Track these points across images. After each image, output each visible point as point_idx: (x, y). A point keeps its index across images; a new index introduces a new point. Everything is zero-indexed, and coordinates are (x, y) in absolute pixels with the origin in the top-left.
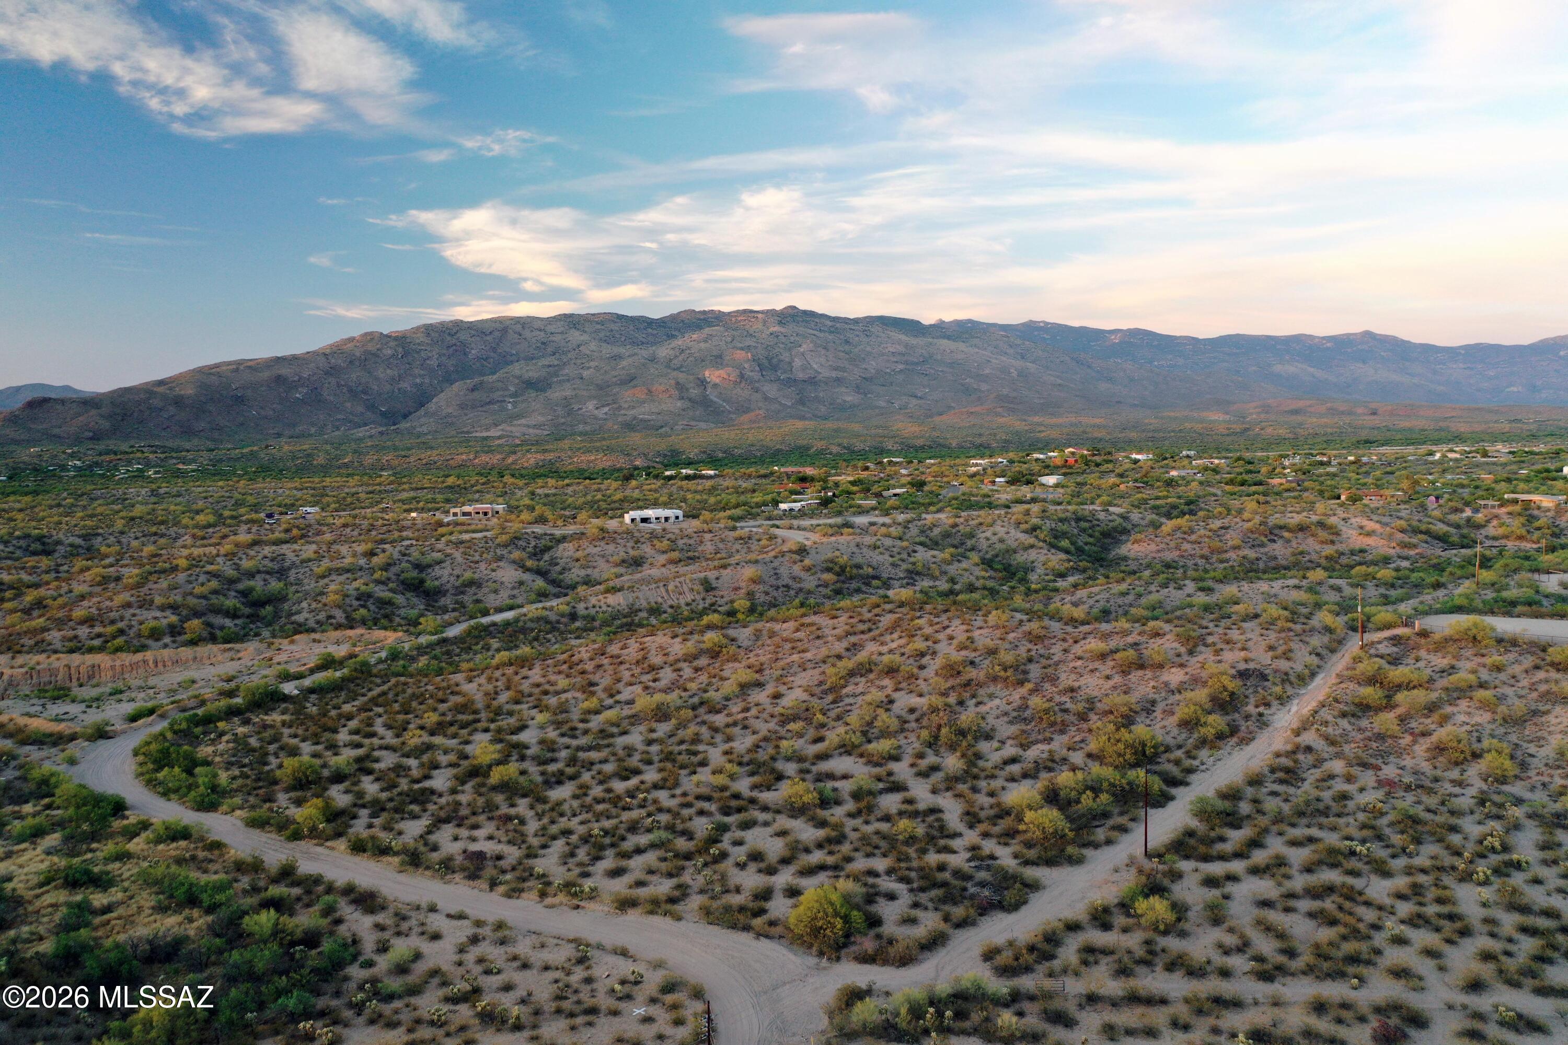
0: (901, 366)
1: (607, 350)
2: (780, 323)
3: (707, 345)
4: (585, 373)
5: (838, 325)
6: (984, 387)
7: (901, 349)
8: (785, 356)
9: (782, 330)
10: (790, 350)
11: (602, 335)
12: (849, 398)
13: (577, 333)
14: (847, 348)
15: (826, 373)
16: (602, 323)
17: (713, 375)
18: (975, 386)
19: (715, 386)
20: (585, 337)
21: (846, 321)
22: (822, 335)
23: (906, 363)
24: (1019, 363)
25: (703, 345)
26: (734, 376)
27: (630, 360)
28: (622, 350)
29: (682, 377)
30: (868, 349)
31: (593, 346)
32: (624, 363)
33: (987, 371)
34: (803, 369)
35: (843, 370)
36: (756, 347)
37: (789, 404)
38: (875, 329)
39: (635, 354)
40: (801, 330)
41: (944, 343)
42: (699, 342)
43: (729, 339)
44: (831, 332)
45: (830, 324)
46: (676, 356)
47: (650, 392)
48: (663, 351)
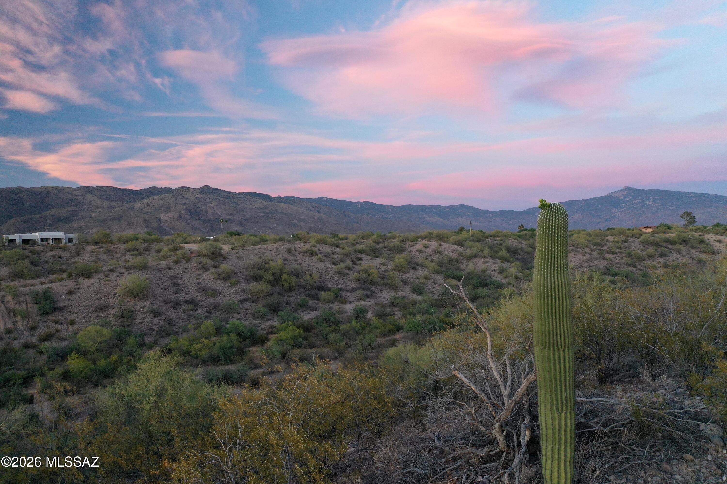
0: (262, 214)
1: (106, 204)
2: (201, 193)
3: (162, 202)
4: (93, 215)
5: (230, 195)
6: (302, 224)
7: (261, 206)
8: (204, 208)
9: (202, 196)
10: (206, 205)
11: (105, 197)
13: (90, 196)
14: (235, 205)
15: (224, 217)
16: (105, 191)
17: (164, 216)
18: (298, 224)
19: (166, 221)
20: (95, 197)
21: (234, 193)
22: (222, 199)
23: (264, 212)
24: (317, 214)
25: (160, 202)
26: (176, 216)
27: (119, 208)
28: (115, 204)
29: (148, 217)
30: (246, 206)
31: (98, 201)
32: (116, 210)
33: (303, 217)
34: (213, 214)
35: (234, 215)
36: (188, 204)
37: (205, 231)
38: (249, 198)
39: (123, 206)
40: (212, 197)
41: (282, 204)
42: (157, 200)
43: (174, 199)
44: (227, 198)
45: (226, 194)
46: (145, 207)
47: (129, 223)
48: (138, 205)
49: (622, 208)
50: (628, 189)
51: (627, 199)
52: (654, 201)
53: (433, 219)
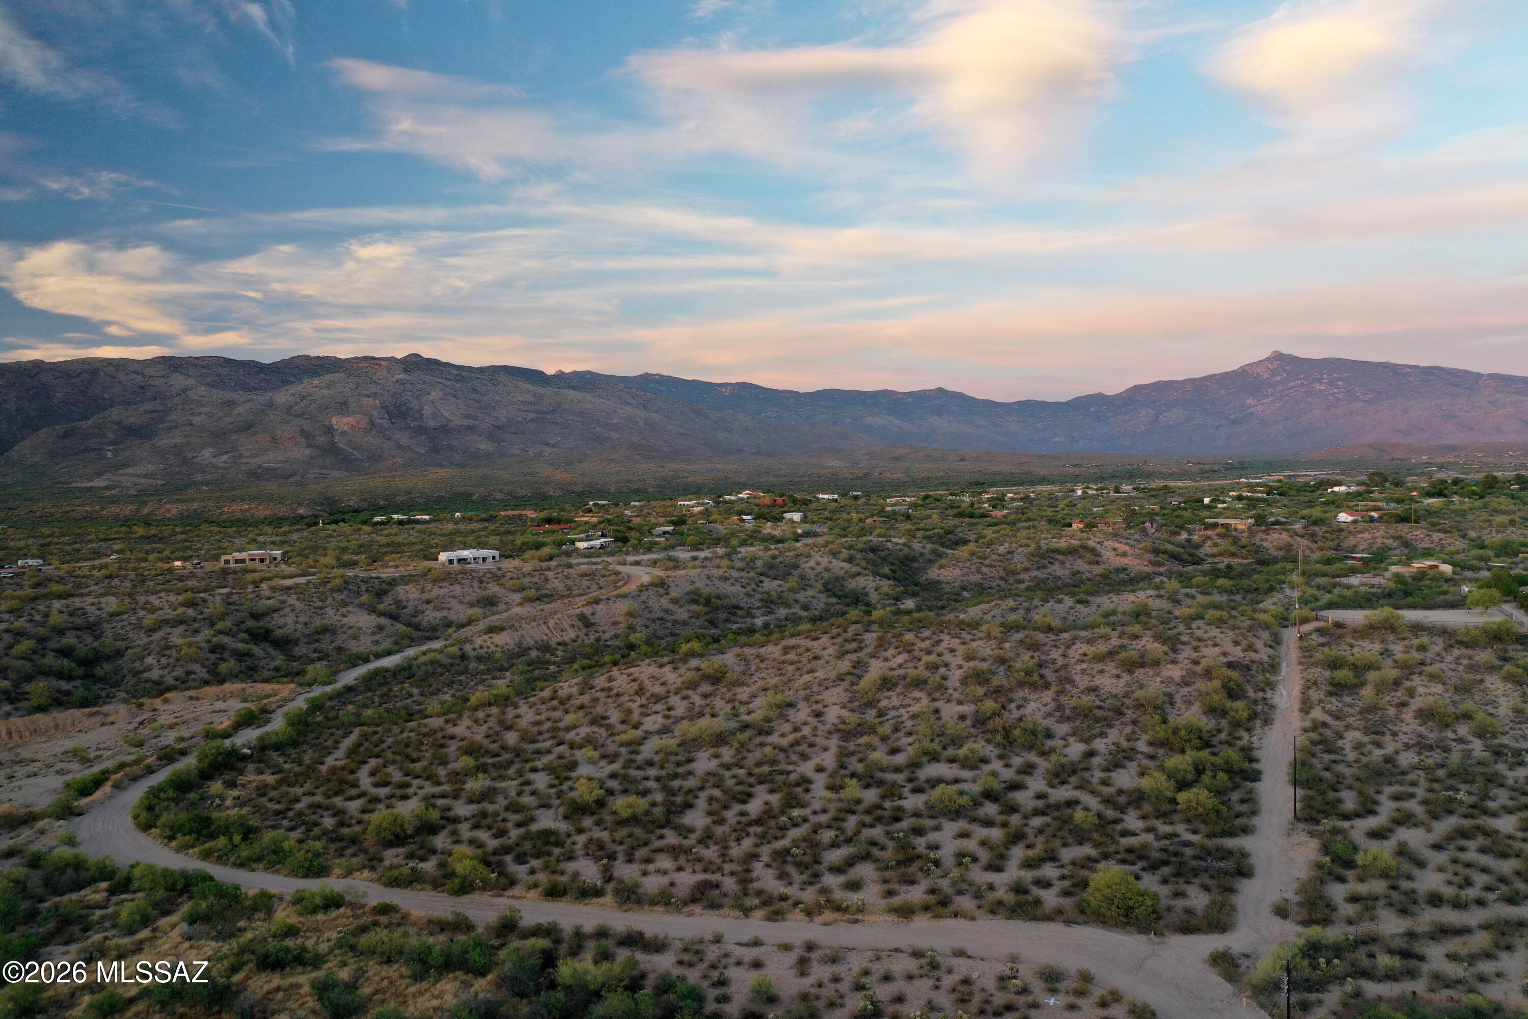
0: (531, 415)
1: (217, 395)
2: (405, 370)
4: (196, 420)
5: (463, 373)
6: (614, 436)
7: (530, 398)
8: (414, 404)
9: (408, 378)
10: (418, 397)
11: (209, 379)
12: (482, 447)
13: (181, 378)
14: (476, 396)
15: (457, 421)
16: (208, 367)
17: (340, 422)
18: (606, 435)
19: (344, 433)
20: (191, 382)
21: (470, 369)
22: (449, 383)
23: (537, 412)
24: (644, 414)
25: (325, 392)
26: (364, 423)
27: (246, 406)
28: (235, 396)
29: (306, 425)
30: (498, 397)
31: (201, 391)
32: (239, 409)
33: (615, 421)
34: (435, 416)
35: (475, 418)
36: (382, 395)
37: (423, 452)
38: (502, 378)
39: (250, 400)
40: (427, 378)
41: (570, 393)
42: (321, 388)
43: (354, 386)
44: (458, 381)
45: (456, 372)
46: (297, 403)
47: (274, 439)
48: (282, 397)
49: (1266, 396)
50: (1278, 357)
51: (1278, 379)
52: (1331, 384)
53: (878, 421)
